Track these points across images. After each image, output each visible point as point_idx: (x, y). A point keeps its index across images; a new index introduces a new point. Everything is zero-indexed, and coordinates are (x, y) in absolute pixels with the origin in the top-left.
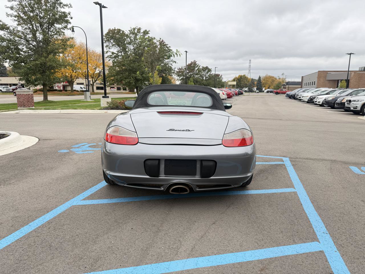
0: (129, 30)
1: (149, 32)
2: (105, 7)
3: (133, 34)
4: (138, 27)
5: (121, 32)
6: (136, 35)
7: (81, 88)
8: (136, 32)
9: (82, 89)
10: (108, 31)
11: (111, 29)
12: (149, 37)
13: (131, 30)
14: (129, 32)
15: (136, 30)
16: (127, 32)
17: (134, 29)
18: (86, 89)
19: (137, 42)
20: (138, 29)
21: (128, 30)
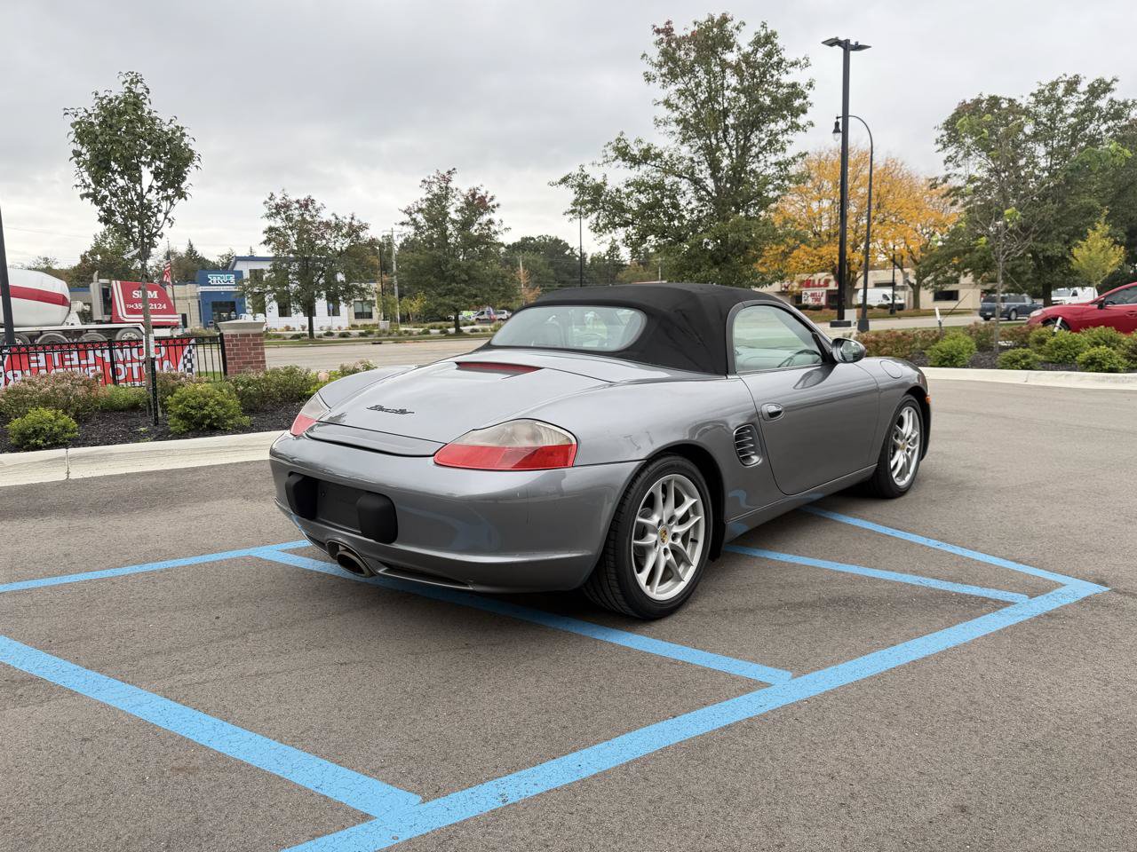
0: (1032, 94)
1: (1113, 86)
2: (858, 47)
3: (1046, 103)
4: (1070, 75)
5: (1005, 105)
6: (1060, 103)
7: (885, 297)
8: (1060, 92)
9: (888, 299)
10: (954, 112)
11: (968, 102)
12: (1111, 100)
13: (1041, 92)
14: (1032, 99)
15: (1062, 86)
16: (1025, 101)
17: (1054, 85)
18: (891, 302)
19: (1062, 126)
20: (1068, 82)
21: (1027, 95)
